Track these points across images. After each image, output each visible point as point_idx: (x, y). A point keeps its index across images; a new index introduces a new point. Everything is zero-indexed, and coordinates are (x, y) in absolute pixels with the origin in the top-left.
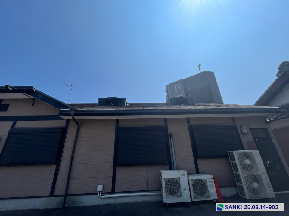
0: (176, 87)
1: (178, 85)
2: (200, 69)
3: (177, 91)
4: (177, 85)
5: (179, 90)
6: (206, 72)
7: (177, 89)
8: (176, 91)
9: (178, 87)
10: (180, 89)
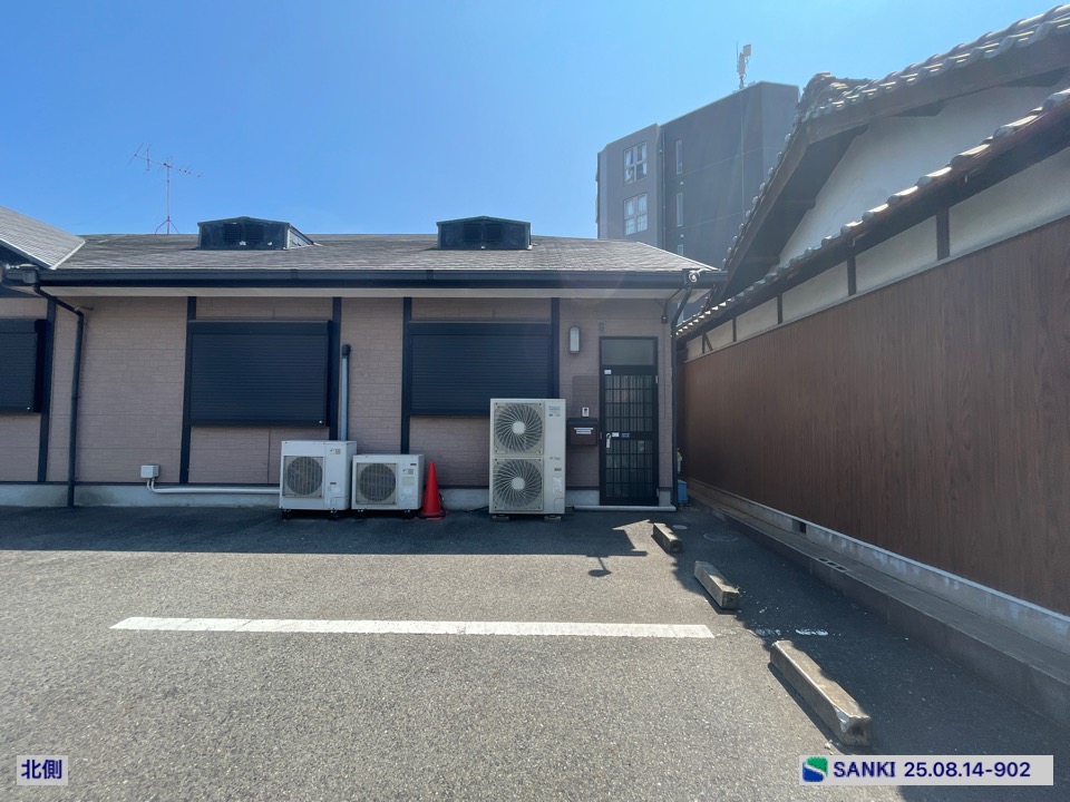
0: (632, 162)
1: (640, 149)
2: (741, 70)
3: (633, 177)
4: (635, 150)
5: (640, 175)
6: (762, 84)
7: (633, 168)
8: (628, 177)
9: (640, 158)
10: (645, 172)
